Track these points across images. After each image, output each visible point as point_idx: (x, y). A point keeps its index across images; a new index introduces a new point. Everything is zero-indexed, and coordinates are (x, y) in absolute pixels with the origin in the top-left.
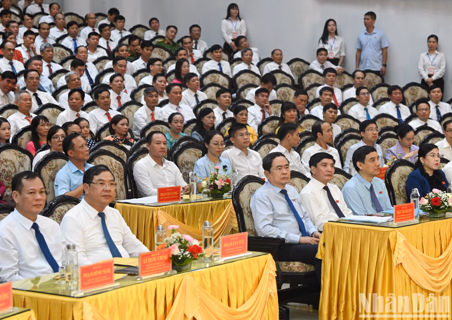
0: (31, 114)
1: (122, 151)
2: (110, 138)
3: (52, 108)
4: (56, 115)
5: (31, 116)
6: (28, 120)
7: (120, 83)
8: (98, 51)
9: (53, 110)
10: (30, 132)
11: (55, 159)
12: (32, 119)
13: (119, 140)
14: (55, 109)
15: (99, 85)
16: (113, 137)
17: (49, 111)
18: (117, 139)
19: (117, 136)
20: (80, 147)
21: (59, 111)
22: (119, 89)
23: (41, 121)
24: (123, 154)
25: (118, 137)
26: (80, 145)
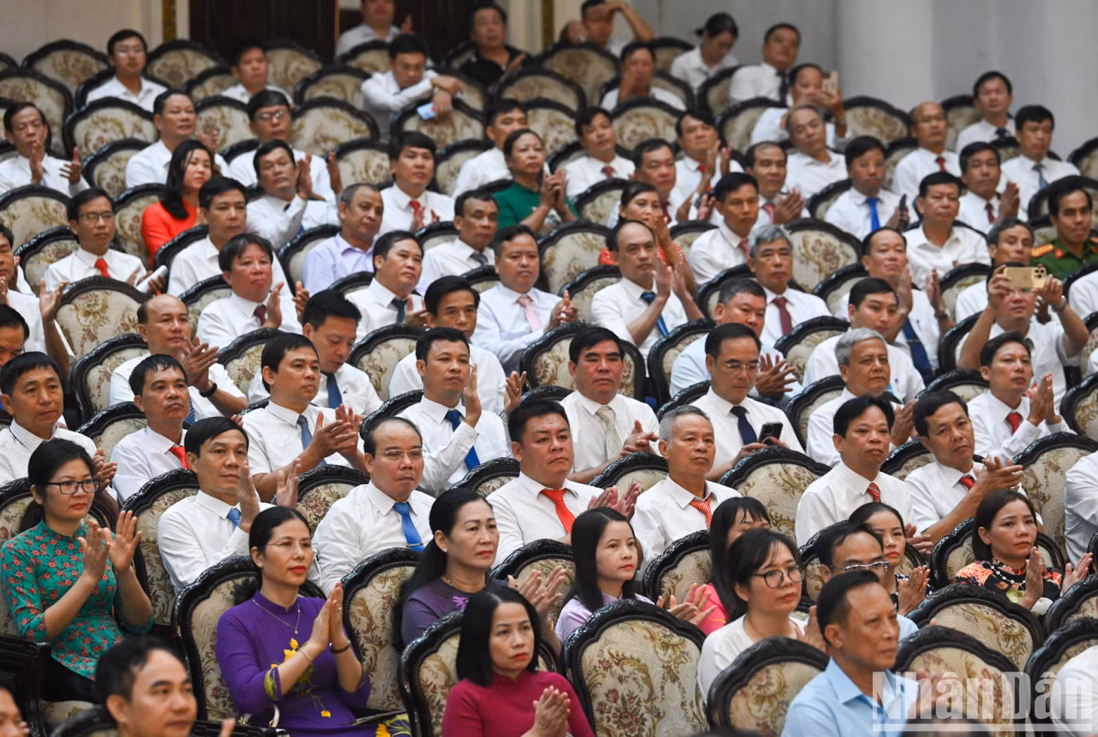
0: (713, 487)
1: (1016, 624)
2: (977, 572)
3: (782, 462)
4: (794, 488)
5: (713, 496)
6: (701, 510)
7: (1019, 364)
8: (957, 240)
9: (786, 472)
10: (704, 556)
11: (778, 662)
12: (713, 507)
13: (1009, 576)
14: (793, 468)
15: (951, 374)
16: (986, 566)
17: (771, 475)
18: (1003, 573)
19: (1001, 564)
20: (868, 622)
21: (808, 474)
22: (1015, 386)
23: (740, 514)
24: (1021, 633)
25: (1004, 568)
26: (870, 613)
